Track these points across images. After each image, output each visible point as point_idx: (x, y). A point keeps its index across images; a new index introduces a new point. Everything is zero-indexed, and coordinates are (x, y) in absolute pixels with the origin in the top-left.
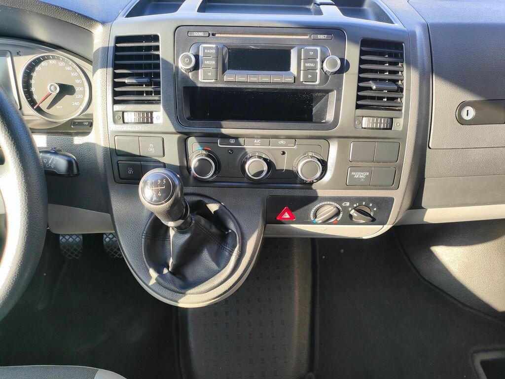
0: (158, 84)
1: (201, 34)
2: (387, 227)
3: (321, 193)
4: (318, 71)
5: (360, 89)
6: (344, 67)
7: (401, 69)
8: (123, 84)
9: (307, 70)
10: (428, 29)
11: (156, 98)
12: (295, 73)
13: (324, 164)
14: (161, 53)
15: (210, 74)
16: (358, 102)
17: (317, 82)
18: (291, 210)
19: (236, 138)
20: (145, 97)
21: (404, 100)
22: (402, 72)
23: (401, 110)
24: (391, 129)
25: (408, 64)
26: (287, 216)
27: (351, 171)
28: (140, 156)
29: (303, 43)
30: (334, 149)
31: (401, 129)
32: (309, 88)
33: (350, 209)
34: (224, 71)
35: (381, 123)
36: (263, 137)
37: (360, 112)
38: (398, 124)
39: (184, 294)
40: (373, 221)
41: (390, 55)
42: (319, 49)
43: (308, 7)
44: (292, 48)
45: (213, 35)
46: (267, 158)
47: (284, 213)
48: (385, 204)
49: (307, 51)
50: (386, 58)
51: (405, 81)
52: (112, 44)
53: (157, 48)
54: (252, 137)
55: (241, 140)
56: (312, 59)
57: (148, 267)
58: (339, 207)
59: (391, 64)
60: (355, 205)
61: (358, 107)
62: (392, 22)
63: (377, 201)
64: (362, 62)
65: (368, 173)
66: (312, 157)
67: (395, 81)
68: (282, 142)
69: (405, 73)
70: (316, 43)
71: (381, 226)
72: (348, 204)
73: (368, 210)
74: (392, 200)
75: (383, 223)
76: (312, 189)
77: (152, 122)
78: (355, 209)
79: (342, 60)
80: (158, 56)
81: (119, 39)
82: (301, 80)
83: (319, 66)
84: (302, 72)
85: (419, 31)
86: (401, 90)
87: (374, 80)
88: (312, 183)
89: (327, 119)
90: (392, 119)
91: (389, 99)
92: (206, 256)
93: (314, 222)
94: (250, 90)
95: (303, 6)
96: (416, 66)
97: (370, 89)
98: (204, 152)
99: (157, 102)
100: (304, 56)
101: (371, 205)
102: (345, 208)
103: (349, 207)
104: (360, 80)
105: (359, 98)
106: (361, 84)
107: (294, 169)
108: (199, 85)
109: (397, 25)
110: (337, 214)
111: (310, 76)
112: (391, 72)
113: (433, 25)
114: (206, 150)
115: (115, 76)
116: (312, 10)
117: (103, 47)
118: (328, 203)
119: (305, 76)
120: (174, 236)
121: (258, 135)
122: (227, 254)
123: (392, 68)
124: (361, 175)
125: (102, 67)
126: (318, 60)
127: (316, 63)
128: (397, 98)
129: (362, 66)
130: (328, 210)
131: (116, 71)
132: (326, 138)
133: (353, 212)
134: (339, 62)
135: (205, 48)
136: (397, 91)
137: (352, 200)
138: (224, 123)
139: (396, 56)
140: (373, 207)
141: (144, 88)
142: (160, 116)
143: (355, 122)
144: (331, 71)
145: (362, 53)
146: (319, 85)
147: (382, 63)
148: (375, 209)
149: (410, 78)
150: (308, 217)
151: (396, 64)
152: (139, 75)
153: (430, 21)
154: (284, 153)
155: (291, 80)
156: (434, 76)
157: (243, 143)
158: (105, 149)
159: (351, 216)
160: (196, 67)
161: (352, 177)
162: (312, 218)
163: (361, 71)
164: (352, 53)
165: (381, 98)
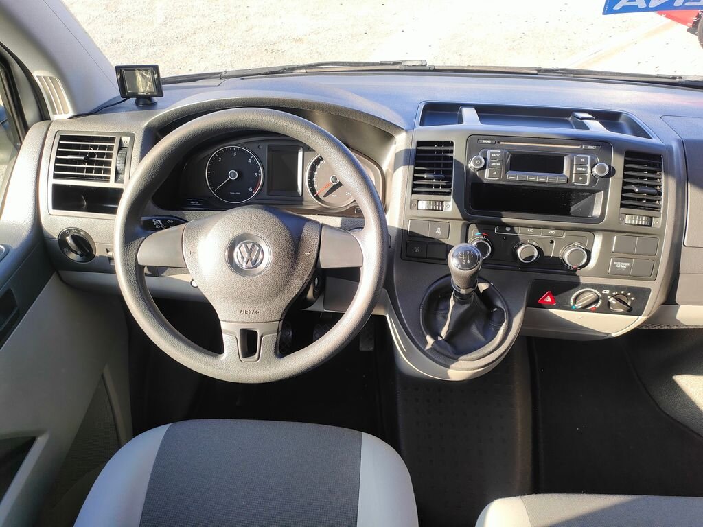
0: (450, 180)
1: (489, 142)
2: (641, 319)
3: (583, 280)
4: (588, 175)
5: (624, 191)
6: (612, 172)
7: (660, 177)
8: (423, 179)
9: (578, 173)
10: (683, 144)
11: (448, 190)
12: (568, 175)
13: (589, 253)
14: (454, 155)
15: (495, 173)
16: (623, 202)
17: (587, 184)
18: (553, 294)
19: (512, 226)
20: (433, 189)
21: (662, 203)
22: (660, 179)
23: (660, 211)
24: (650, 226)
25: (666, 173)
26: (549, 299)
27: (613, 262)
28: (428, 237)
29: (575, 152)
30: (598, 241)
31: (659, 226)
32: (579, 188)
33: (609, 297)
34: (506, 171)
35: (642, 220)
36: (535, 227)
37: (624, 210)
38: (657, 222)
39: (457, 360)
40: (630, 311)
41: (649, 165)
42: (589, 157)
43: (566, 119)
44: (566, 155)
45: (499, 143)
46: (537, 245)
47: (546, 297)
48: (642, 294)
49: (579, 159)
50: (645, 167)
51: (663, 187)
52: (414, 147)
53: (452, 151)
54: (526, 226)
55: (515, 228)
56: (584, 165)
57: (425, 333)
58: (599, 294)
59: (649, 172)
60: (614, 294)
61: (622, 206)
62: (650, 138)
63: (635, 291)
64: (626, 169)
65: (629, 264)
66: (577, 246)
67: (654, 186)
68: (552, 232)
69: (663, 180)
70: (586, 152)
71: (636, 317)
72: (608, 292)
73: (625, 299)
74: (649, 290)
75: (639, 314)
76: (576, 275)
77: (442, 210)
78: (614, 296)
79: (610, 166)
80: (452, 157)
81: (419, 144)
82: (573, 181)
83: (589, 171)
84: (574, 175)
85: (675, 145)
86: (660, 194)
87: (635, 184)
88: (576, 270)
89: (593, 215)
90: (651, 217)
91: (648, 201)
92: (474, 330)
93: (574, 308)
94: (527, 188)
95: (562, 118)
96: (673, 175)
97: (633, 191)
98: (481, 237)
99: (449, 194)
100: (576, 162)
101: (629, 294)
102: (605, 296)
103: (608, 295)
104: (624, 184)
105: (623, 198)
106: (625, 187)
107: (560, 256)
108: (485, 182)
109: (655, 141)
110: (596, 301)
111: (581, 178)
112: (650, 179)
113: (687, 141)
114: (483, 235)
115: (416, 172)
116: (571, 122)
117: (406, 150)
118: (589, 289)
119: (577, 178)
120: (454, 306)
121: (531, 225)
122: (493, 329)
123: (651, 175)
124: (622, 265)
125: (405, 164)
126: (589, 166)
127: (586, 168)
128: (656, 201)
129: (626, 173)
130: (589, 296)
131: (416, 168)
132: (592, 231)
133: (612, 300)
134: (607, 168)
135: (491, 153)
136: (656, 195)
137: (612, 288)
138: (504, 213)
139: (654, 165)
140: (631, 297)
141: (434, 182)
142: (450, 206)
143: (619, 218)
144: (600, 175)
145: (626, 162)
146: (588, 186)
147: (642, 171)
148: (633, 299)
149: (668, 185)
150: (568, 303)
151: (654, 172)
152: (438, 172)
153: (685, 138)
154: (552, 242)
155: (564, 181)
156: (689, 184)
157: (517, 232)
158: (399, 230)
159: (609, 304)
160: (484, 168)
161: (614, 266)
162: (572, 304)
163: (625, 176)
164: (617, 161)
165: (640, 200)
